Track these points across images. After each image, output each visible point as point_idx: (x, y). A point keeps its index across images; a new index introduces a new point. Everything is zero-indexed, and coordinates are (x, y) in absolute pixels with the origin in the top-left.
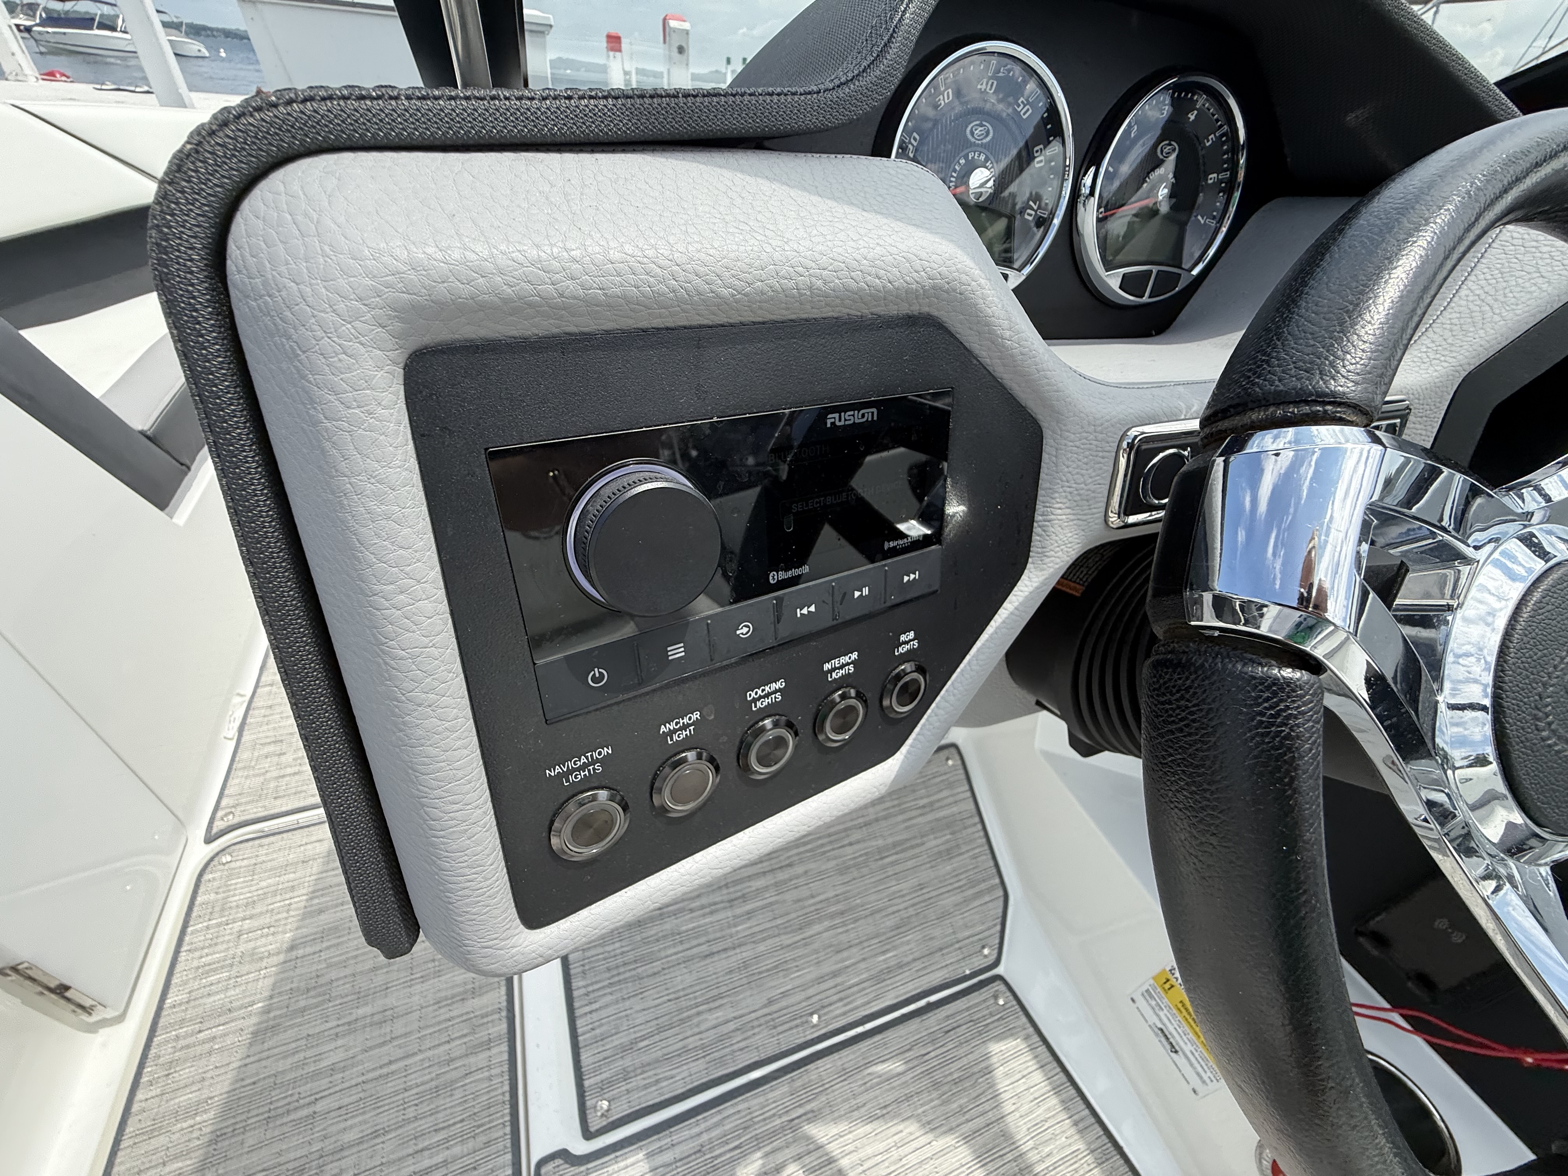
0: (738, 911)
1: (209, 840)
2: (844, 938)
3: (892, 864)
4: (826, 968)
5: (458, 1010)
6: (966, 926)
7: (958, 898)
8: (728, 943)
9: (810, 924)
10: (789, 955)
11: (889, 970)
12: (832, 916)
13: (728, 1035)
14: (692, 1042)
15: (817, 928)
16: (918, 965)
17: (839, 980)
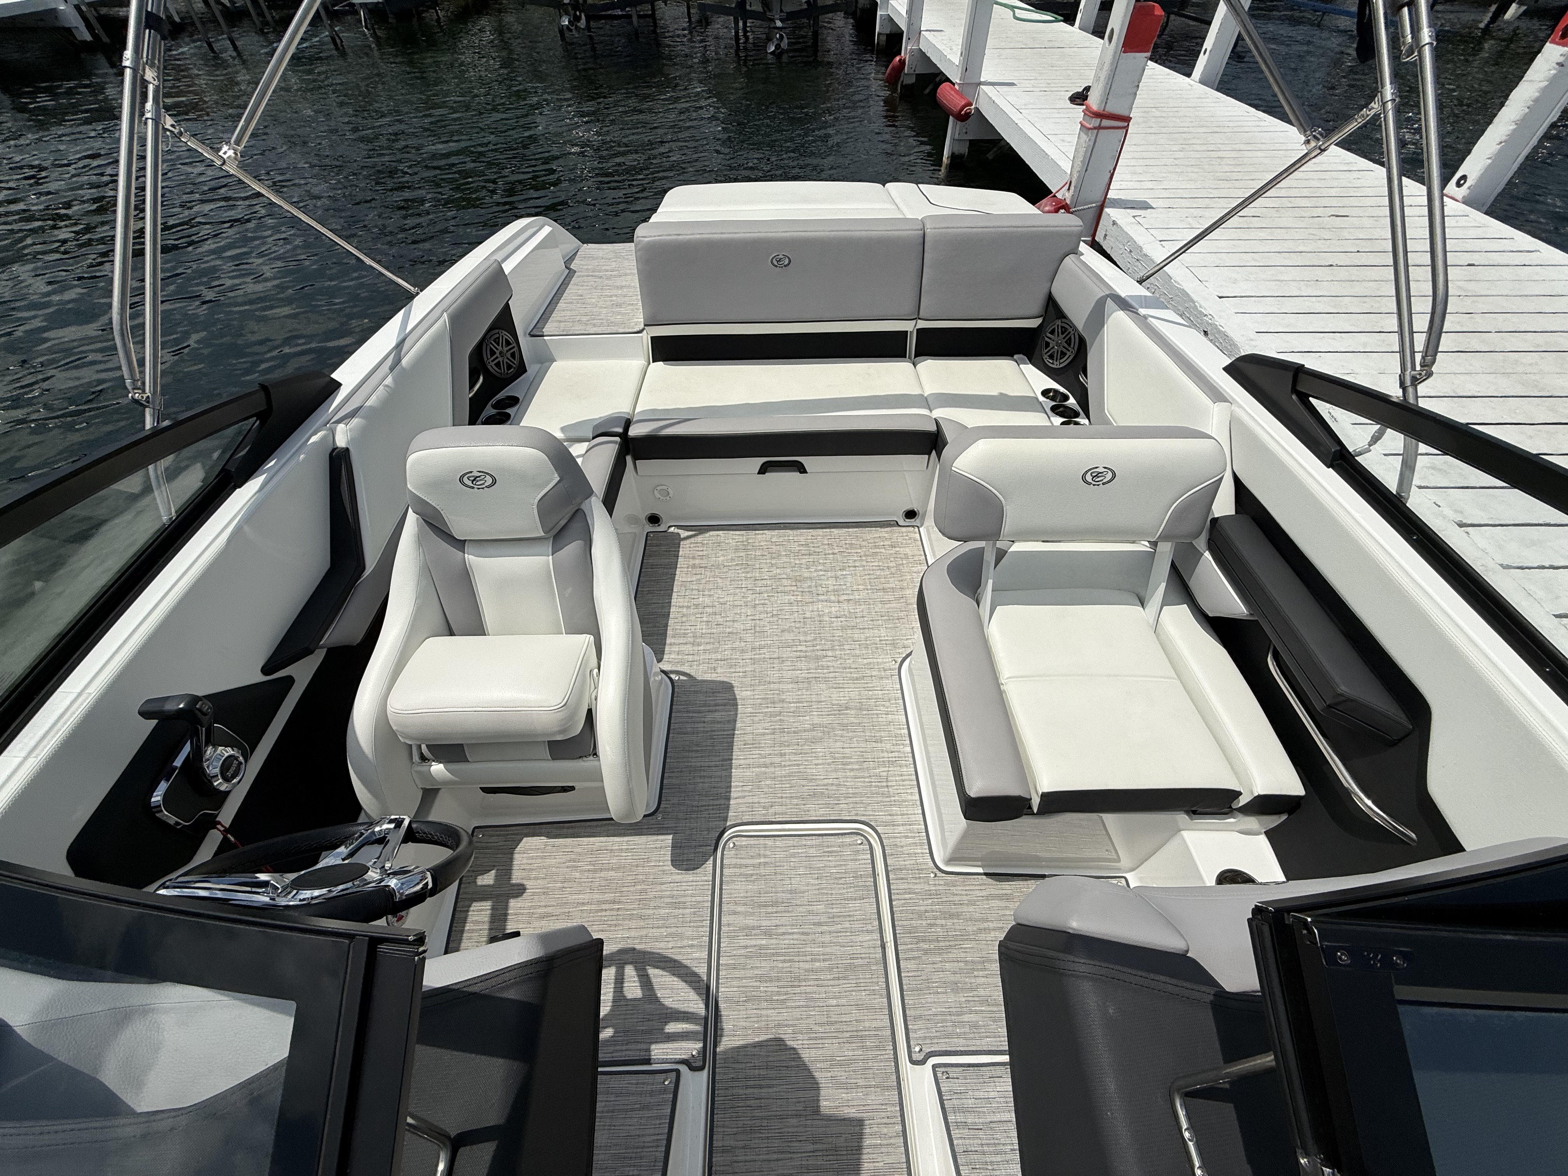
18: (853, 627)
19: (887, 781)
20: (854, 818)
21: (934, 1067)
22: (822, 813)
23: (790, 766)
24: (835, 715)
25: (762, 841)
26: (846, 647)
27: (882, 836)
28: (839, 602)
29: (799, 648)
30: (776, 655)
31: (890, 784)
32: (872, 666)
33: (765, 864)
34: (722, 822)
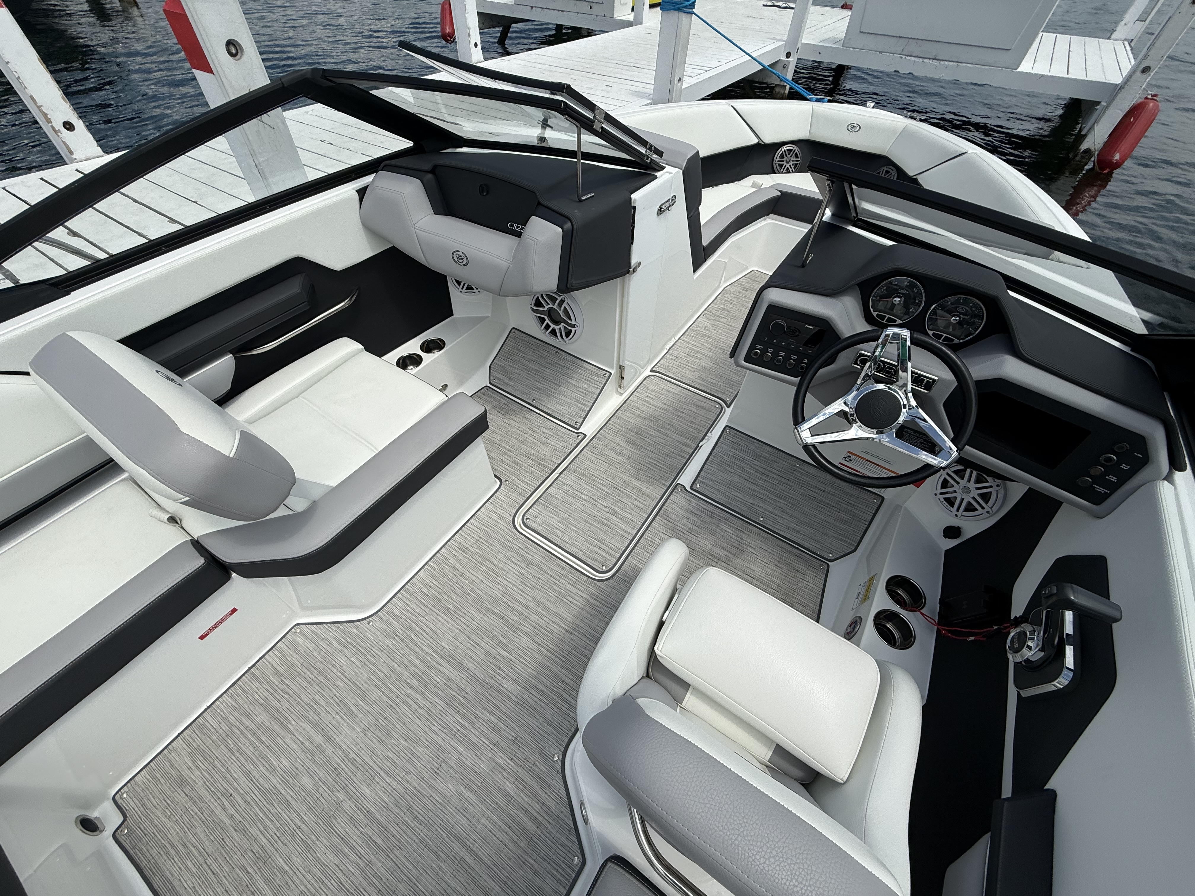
0: (763, 478)
1: (651, 371)
2: (788, 511)
3: (822, 508)
4: (776, 512)
5: (680, 445)
6: (830, 544)
7: (836, 536)
8: (754, 482)
9: (781, 498)
10: (768, 500)
11: (794, 529)
12: (789, 503)
13: (737, 501)
14: (727, 493)
15: (782, 501)
16: (805, 537)
17: (776, 517)
19: (478, 540)
20: (518, 534)
21: (578, 429)
27: (513, 515)
31: (478, 538)
33: (591, 544)
34: (602, 586)
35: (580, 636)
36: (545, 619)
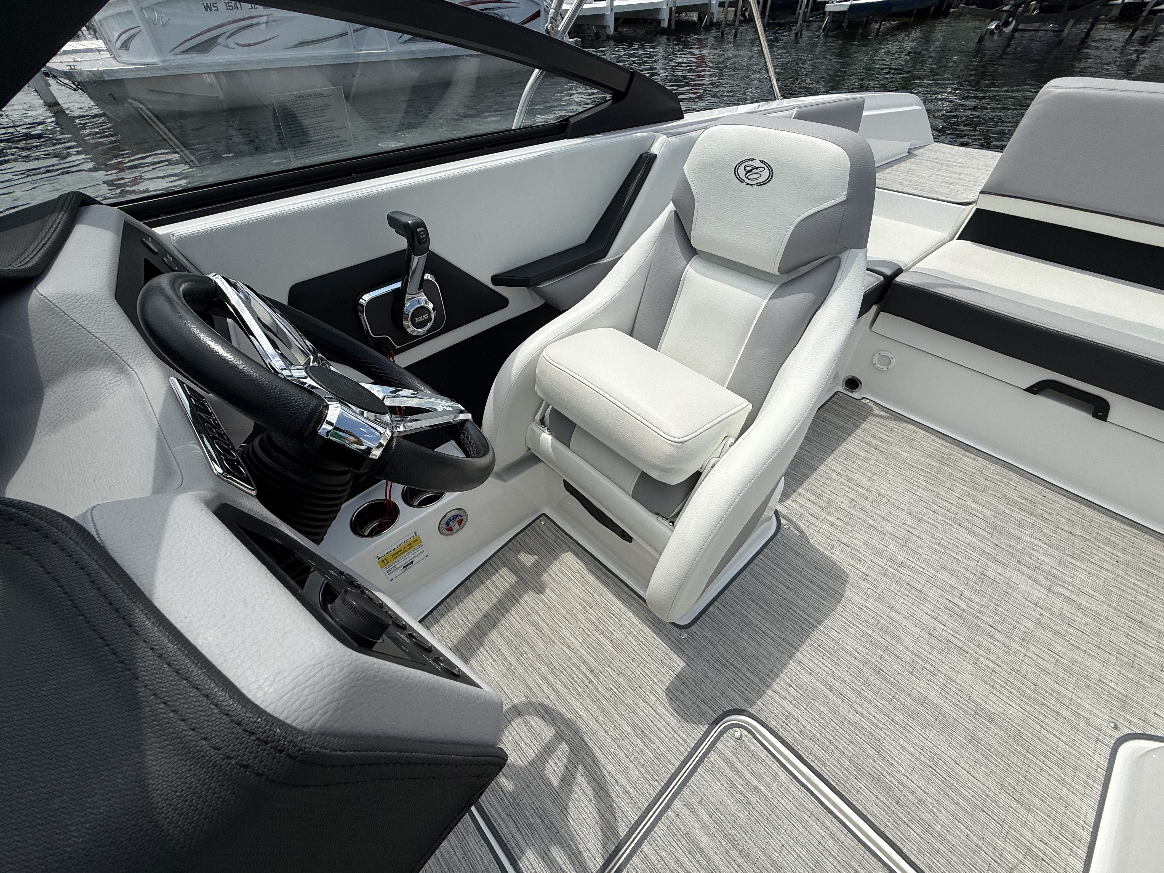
18: (1057, 633)
22: (874, 811)
23: (863, 716)
24: (966, 712)
25: (775, 766)
26: (1032, 648)
28: (1049, 590)
29: (956, 600)
30: (919, 587)
32: (1066, 701)
33: (762, 795)
34: (743, 701)
35: (772, 634)
36: (827, 669)
